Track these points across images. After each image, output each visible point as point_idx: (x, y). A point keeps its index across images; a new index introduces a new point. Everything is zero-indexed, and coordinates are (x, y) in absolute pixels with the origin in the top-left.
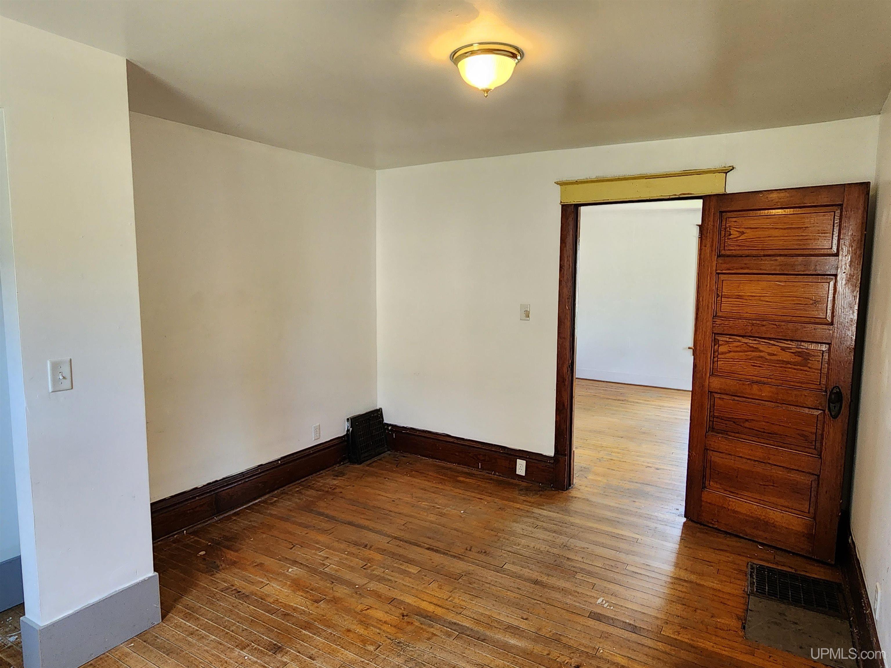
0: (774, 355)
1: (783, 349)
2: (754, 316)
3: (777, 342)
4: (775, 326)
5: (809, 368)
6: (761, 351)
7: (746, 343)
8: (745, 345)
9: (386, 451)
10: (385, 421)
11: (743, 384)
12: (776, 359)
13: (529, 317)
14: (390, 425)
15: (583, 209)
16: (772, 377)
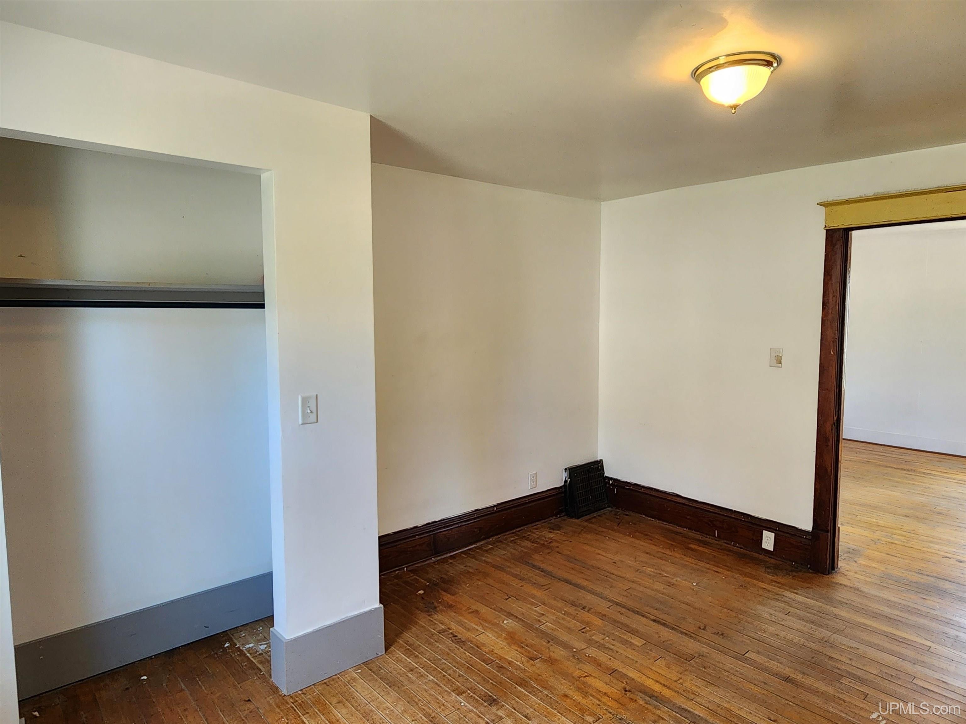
9: (606, 508)
10: (607, 474)
13: (781, 363)
14: (611, 479)
15: (854, 233)
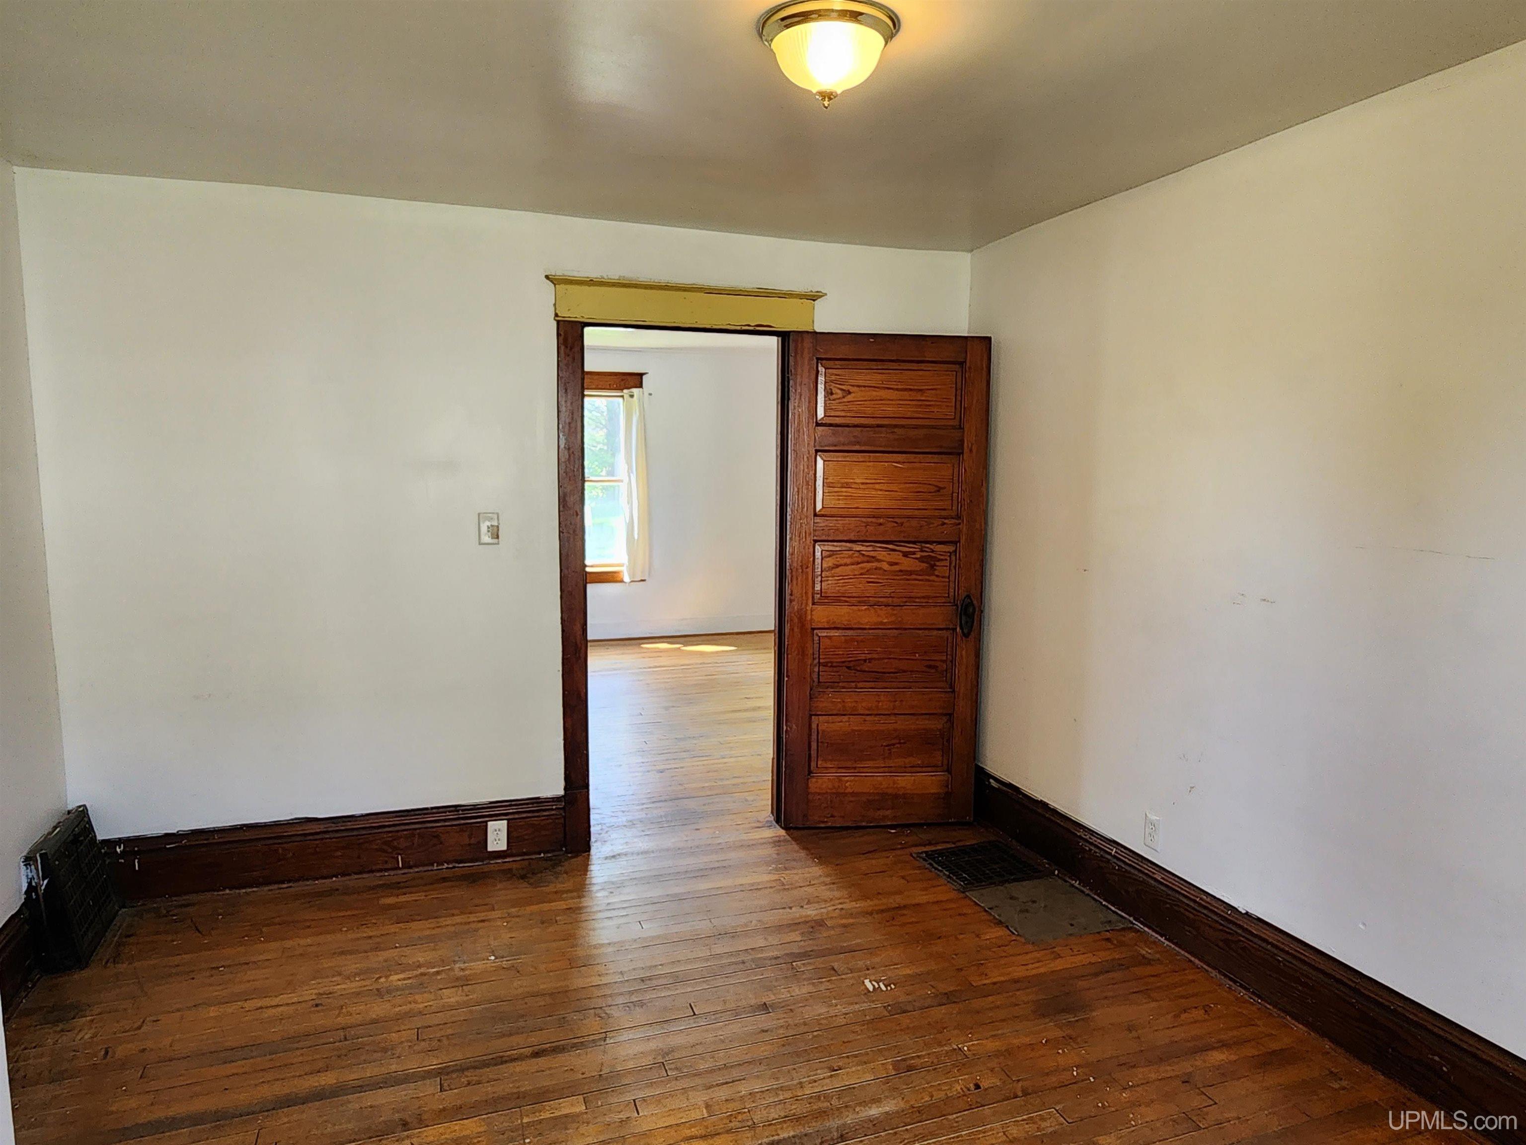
0: (896, 564)
1: (906, 554)
2: (867, 512)
3: (897, 546)
4: (895, 525)
5: (937, 576)
6: (879, 561)
7: (859, 551)
8: (857, 554)
9: (118, 911)
10: (101, 835)
11: (859, 610)
12: (898, 569)
13: (498, 537)
14: (119, 841)
16: (892, 595)
